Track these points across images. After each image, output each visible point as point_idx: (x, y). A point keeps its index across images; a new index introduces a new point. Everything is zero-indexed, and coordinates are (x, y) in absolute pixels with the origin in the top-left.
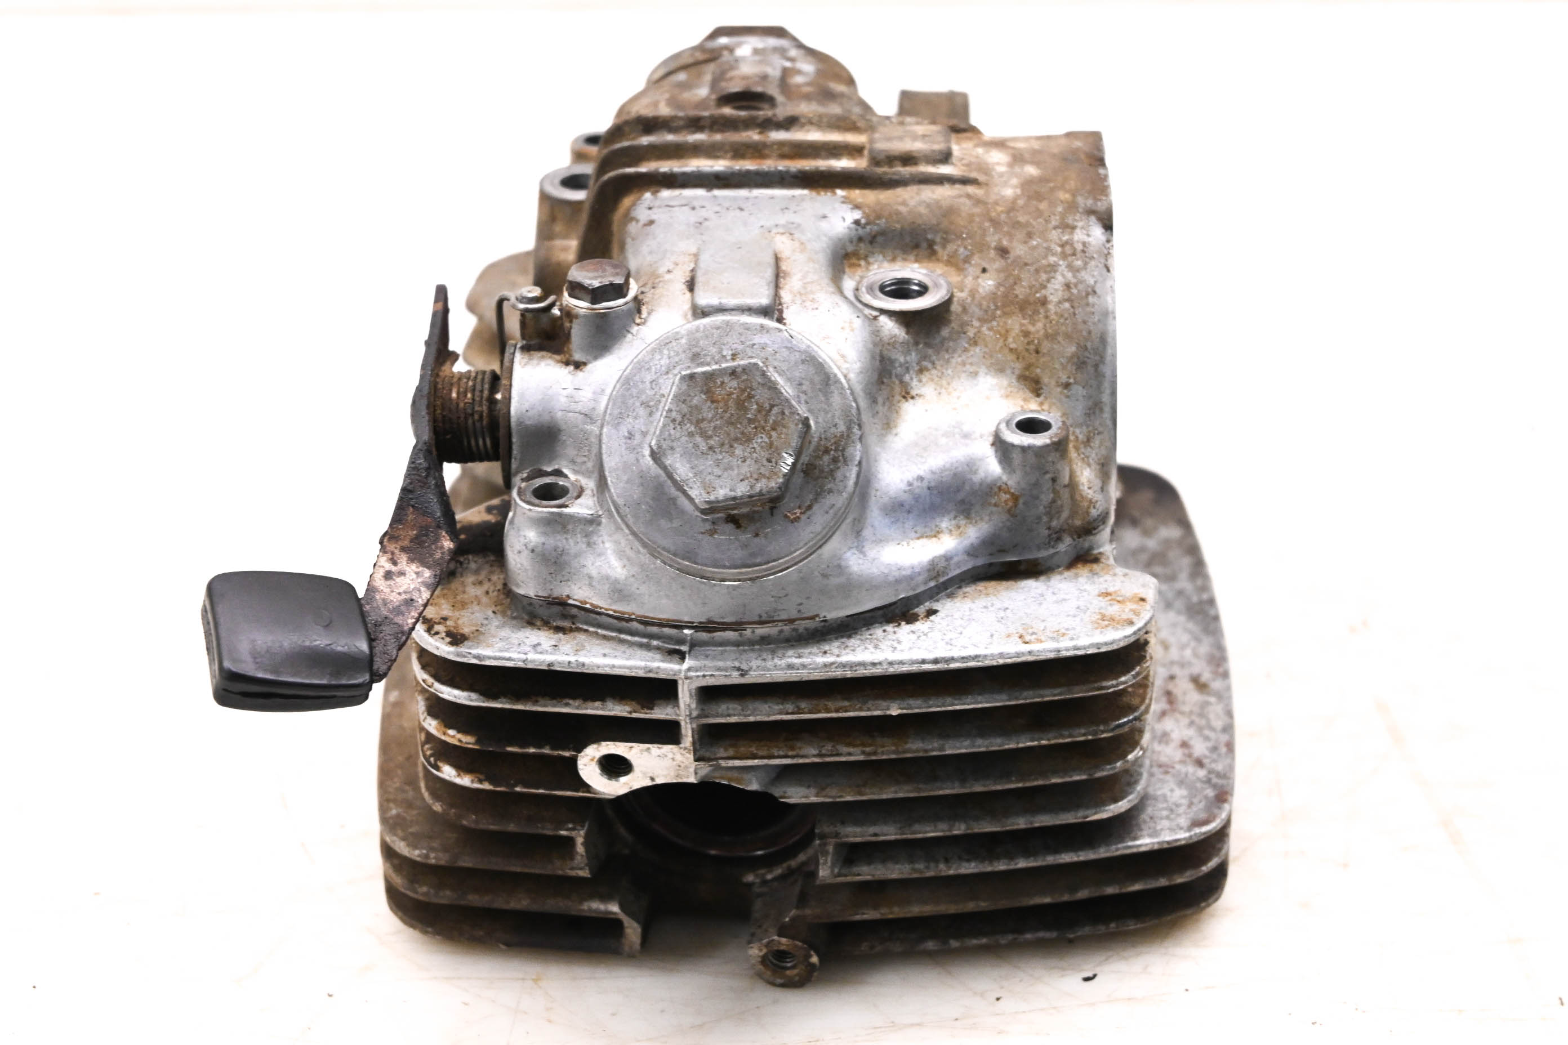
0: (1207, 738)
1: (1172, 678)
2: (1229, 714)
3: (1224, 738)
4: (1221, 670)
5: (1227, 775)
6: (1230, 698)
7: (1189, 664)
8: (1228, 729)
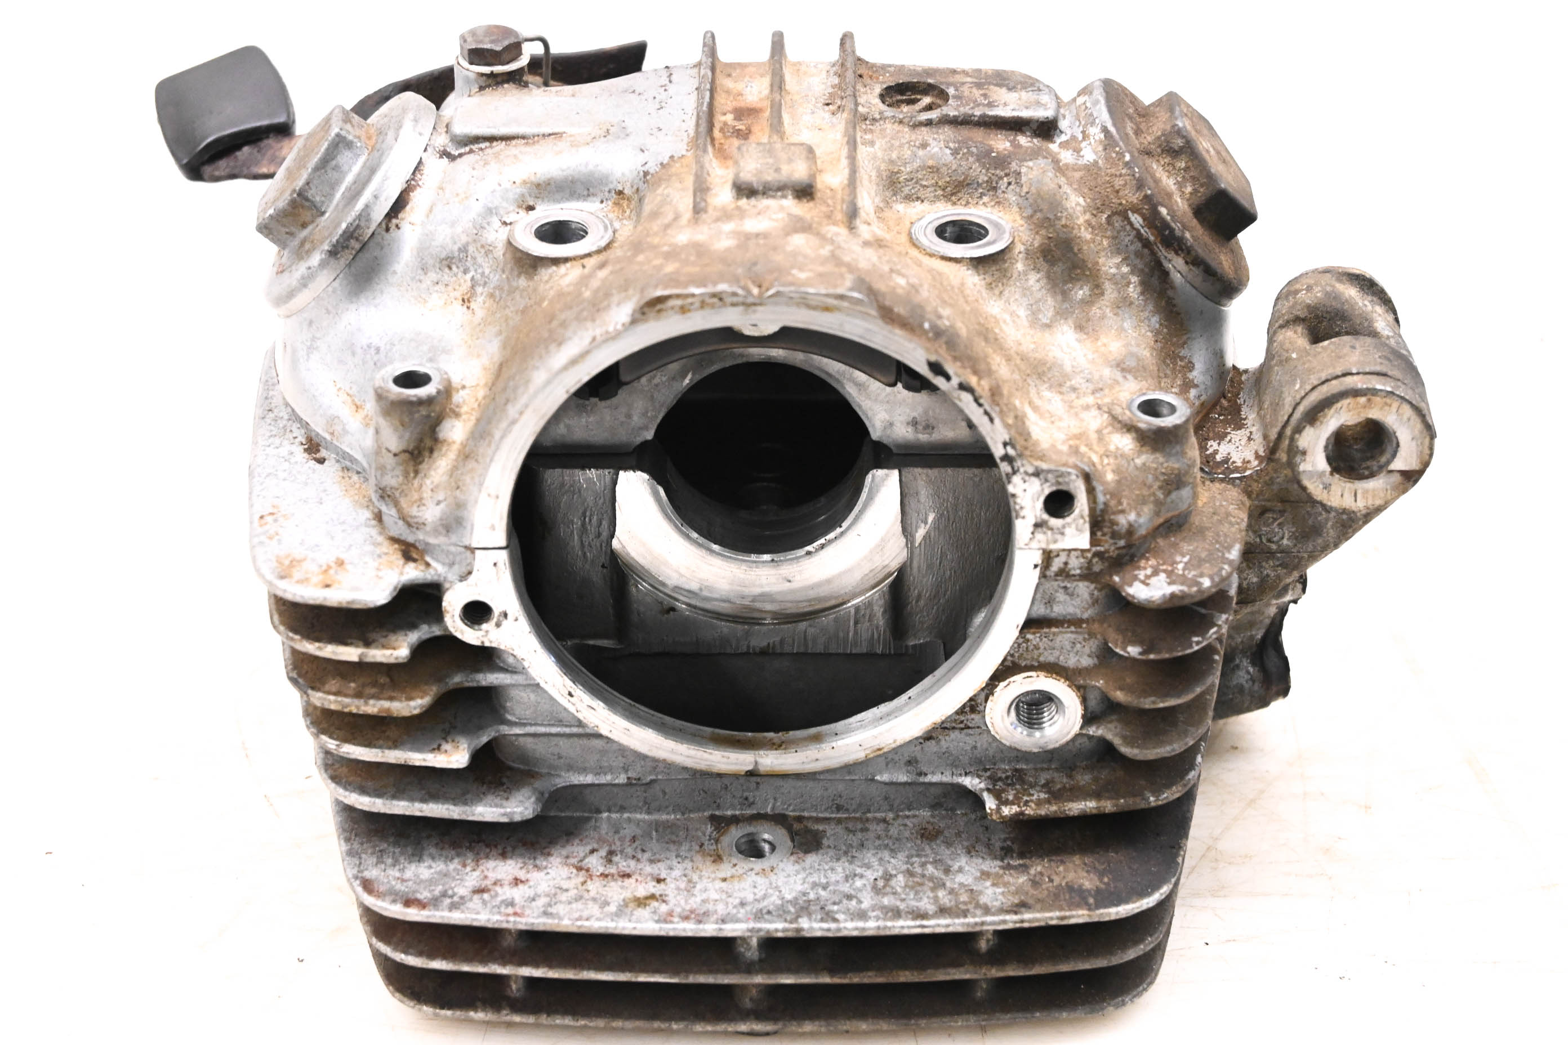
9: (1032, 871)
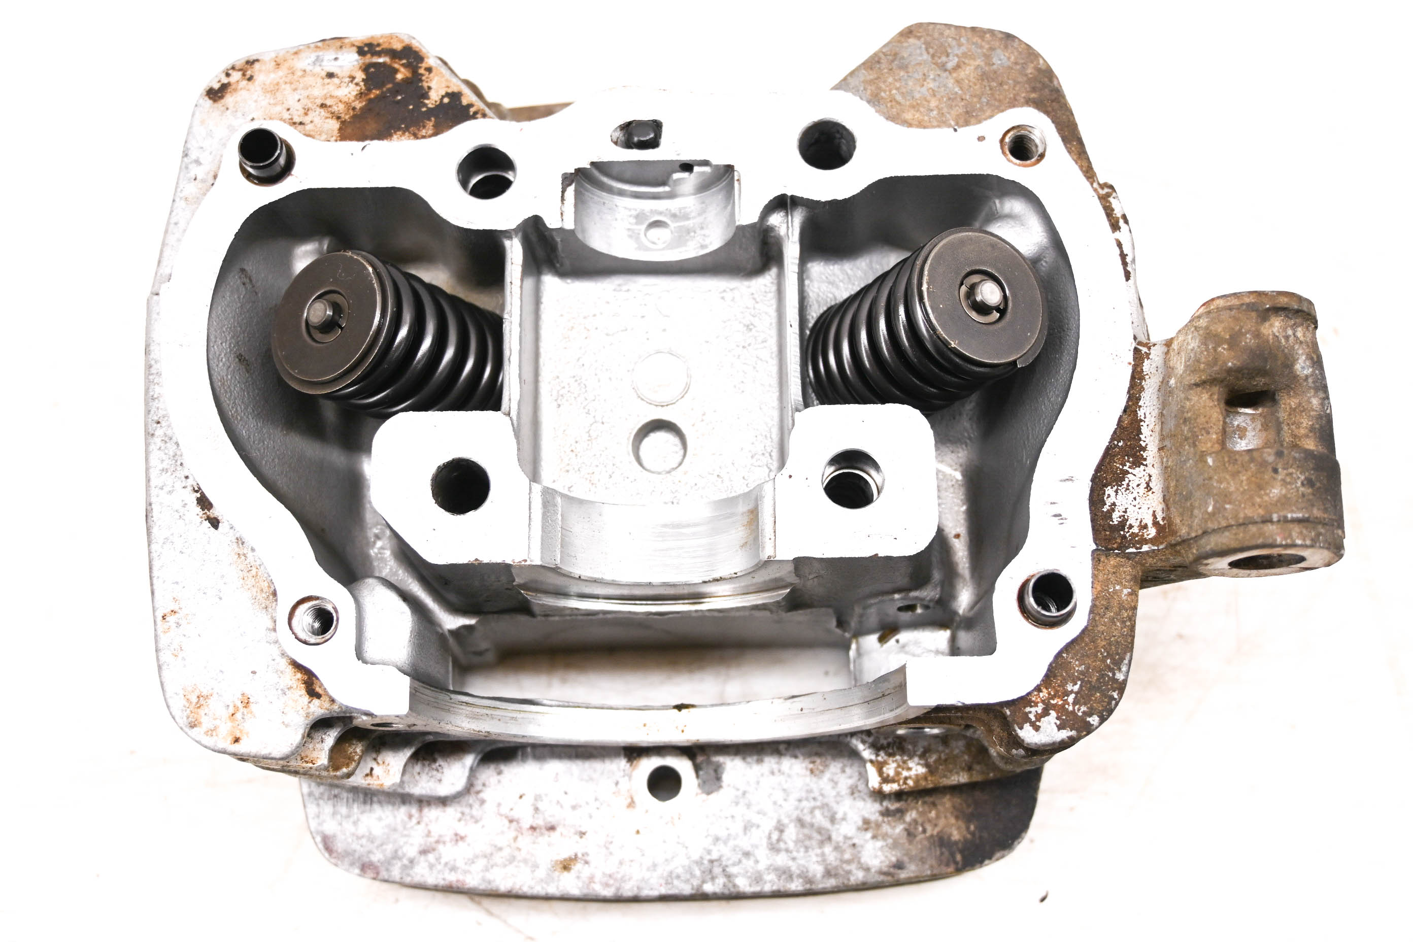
9: (908, 818)
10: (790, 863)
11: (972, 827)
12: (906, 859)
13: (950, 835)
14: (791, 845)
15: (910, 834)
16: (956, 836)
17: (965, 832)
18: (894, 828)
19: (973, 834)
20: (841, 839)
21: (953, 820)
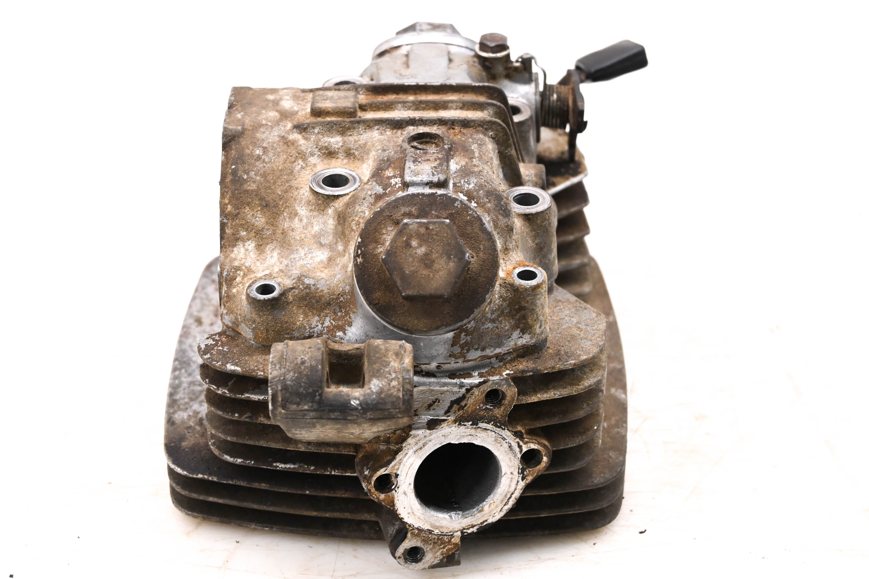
0: (206, 294)
1: (212, 324)
2: (190, 306)
3: (197, 295)
4: (185, 330)
5: (204, 276)
6: (187, 314)
7: (200, 333)
8: (194, 298)
10: (182, 388)
11: (187, 450)
12: (176, 426)
13: (184, 442)
14: (192, 388)
15: (189, 427)
16: (184, 444)
17: (185, 447)
18: (193, 422)
19: (184, 449)
20: (191, 404)
21: (192, 442)
